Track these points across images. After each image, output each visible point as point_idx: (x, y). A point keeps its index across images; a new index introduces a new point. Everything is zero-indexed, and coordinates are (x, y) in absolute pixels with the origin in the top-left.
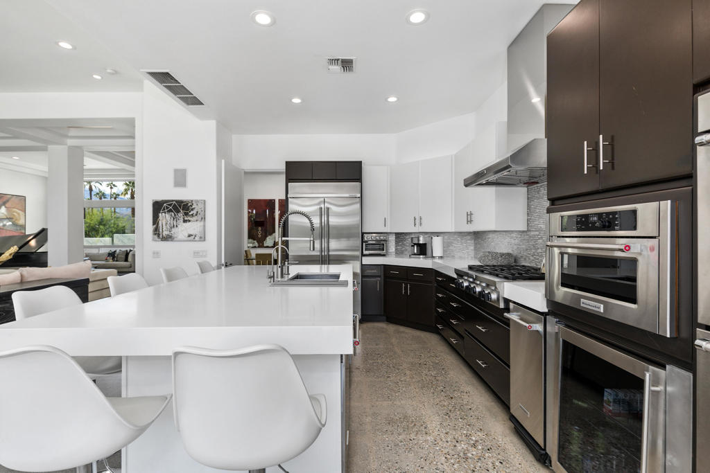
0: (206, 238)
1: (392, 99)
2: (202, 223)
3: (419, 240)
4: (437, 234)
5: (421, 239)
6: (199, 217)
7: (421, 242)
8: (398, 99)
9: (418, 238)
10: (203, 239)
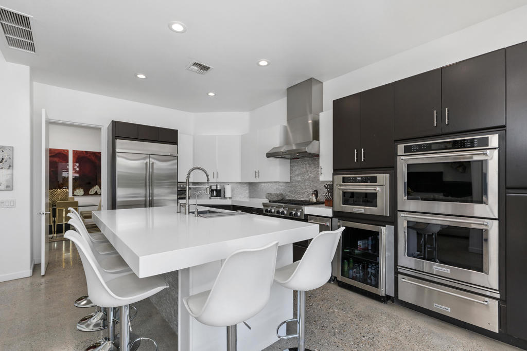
0: (14, 188)
1: (211, 94)
2: (10, 171)
3: (217, 187)
4: (228, 183)
5: (219, 186)
6: (6, 165)
7: (219, 189)
8: (215, 95)
9: (217, 186)
10: (9, 188)
